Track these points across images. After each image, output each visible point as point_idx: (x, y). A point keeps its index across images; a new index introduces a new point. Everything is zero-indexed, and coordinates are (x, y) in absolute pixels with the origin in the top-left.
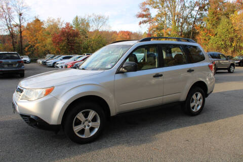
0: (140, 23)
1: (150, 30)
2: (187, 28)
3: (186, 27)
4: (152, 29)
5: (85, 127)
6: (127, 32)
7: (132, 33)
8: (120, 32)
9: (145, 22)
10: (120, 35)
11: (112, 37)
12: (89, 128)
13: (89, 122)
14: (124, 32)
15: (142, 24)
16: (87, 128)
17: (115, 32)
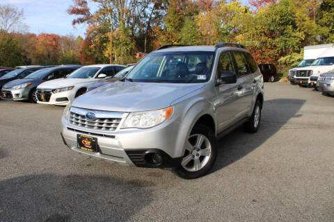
0: (74, 22)
1: (89, 32)
2: (140, 31)
3: (138, 29)
4: (92, 32)
5: (194, 156)
6: (52, 35)
7: (59, 37)
8: (40, 35)
9: (81, 21)
10: (42, 40)
11: (30, 42)
12: (198, 157)
13: (198, 150)
14: (48, 35)
15: (77, 24)
16: (197, 158)
17: (33, 36)
